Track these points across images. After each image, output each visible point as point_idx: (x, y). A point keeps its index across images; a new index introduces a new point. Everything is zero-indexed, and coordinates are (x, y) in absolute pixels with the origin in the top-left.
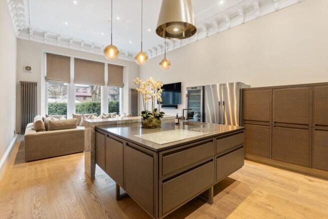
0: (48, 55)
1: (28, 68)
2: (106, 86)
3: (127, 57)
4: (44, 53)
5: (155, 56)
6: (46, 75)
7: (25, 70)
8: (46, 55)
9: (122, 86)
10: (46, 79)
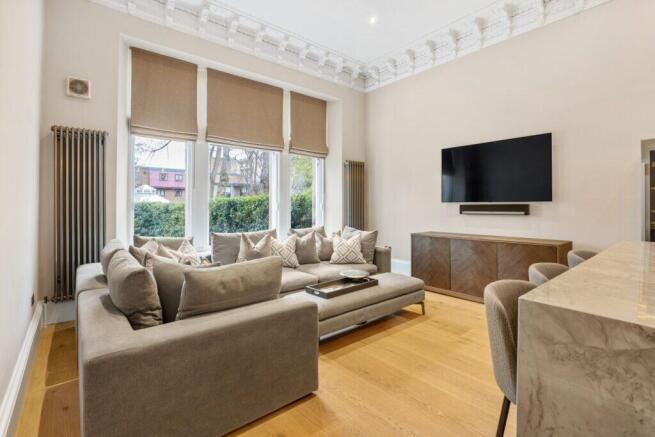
0: (137, 53)
1: (78, 87)
2: (285, 152)
3: (339, 74)
4: (125, 44)
5: (429, 66)
6: (129, 113)
7: (68, 92)
8: (130, 52)
9: (324, 153)
10: (131, 126)
